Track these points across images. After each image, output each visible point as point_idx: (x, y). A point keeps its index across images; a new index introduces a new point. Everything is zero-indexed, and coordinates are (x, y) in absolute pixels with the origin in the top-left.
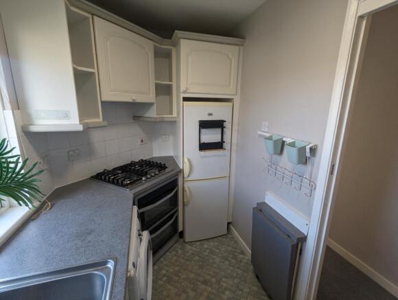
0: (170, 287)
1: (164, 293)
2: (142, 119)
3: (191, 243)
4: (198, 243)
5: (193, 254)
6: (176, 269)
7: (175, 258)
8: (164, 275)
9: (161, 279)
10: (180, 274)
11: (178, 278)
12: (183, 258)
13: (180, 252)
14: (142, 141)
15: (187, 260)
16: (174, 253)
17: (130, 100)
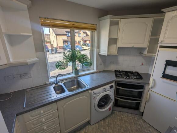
0: (119, 121)
1: (116, 120)
2: (142, 54)
3: (144, 121)
4: (148, 125)
5: (140, 124)
6: (127, 120)
7: (131, 118)
8: (121, 117)
9: (119, 117)
10: (126, 123)
11: (124, 122)
12: (134, 121)
13: (136, 118)
14: (142, 64)
15: (134, 123)
16: (133, 116)
17: (131, 47)
